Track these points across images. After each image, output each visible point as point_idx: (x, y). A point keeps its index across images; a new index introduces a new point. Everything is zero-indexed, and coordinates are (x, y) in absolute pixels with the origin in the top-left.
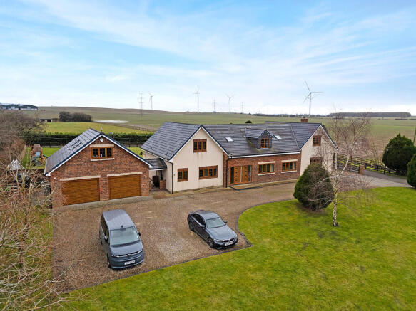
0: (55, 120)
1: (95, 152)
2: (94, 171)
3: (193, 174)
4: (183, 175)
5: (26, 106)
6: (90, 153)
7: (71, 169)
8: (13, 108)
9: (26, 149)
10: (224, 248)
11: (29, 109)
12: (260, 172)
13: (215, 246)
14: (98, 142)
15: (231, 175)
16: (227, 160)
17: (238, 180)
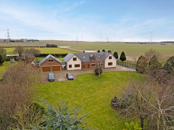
0: (45, 47)
1: (49, 60)
2: (49, 65)
3: (73, 66)
4: (70, 66)
5: (35, 41)
6: (48, 61)
7: (44, 64)
8: (31, 41)
9: (35, 58)
10: (70, 80)
11: (36, 41)
12: (92, 66)
13: (69, 79)
14: (50, 58)
15: (83, 66)
16: (82, 63)
17: (86, 68)
